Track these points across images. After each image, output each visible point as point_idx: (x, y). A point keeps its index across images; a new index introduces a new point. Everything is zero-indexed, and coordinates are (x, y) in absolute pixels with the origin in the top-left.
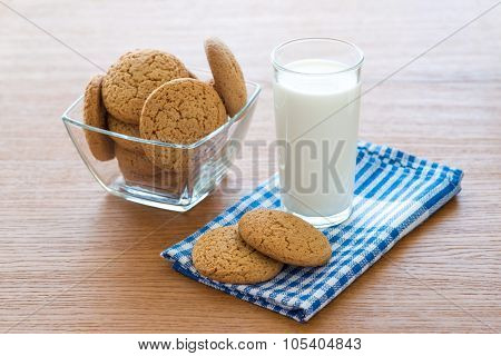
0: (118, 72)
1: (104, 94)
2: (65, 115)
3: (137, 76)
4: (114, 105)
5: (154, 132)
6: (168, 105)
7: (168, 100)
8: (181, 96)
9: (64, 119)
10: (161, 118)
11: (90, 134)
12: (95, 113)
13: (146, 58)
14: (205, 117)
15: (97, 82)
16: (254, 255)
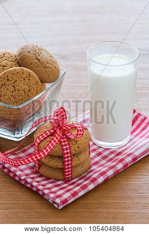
6: (8, 83)
7: (8, 80)
8: (15, 78)
10: (4, 89)
14: (29, 90)
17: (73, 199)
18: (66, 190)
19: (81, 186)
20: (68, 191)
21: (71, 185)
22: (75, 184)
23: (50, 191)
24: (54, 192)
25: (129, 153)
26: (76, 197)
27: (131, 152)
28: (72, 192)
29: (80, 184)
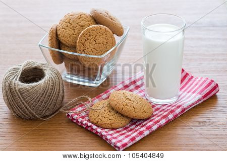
0: (64, 23)
1: (58, 33)
2: (40, 43)
3: (74, 24)
4: (63, 38)
5: (83, 50)
6: (90, 38)
7: (90, 35)
8: (96, 33)
9: (40, 45)
10: (87, 43)
11: (52, 52)
12: (55, 42)
13: (77, 16)
14: (107, 43)
15: (54, 28)
16: (117, 115)
17: (131, 144)
18: (125, 135)
19: (138, 132)
20: (127, 137)
21: (129, 131)
22: (133, 131)
23: (112, 137)
24: (115, 138)
25: (178, 105)
26: (134, 142)
27: (180, 104)
28: (131, 137)
29: (137, 130)
